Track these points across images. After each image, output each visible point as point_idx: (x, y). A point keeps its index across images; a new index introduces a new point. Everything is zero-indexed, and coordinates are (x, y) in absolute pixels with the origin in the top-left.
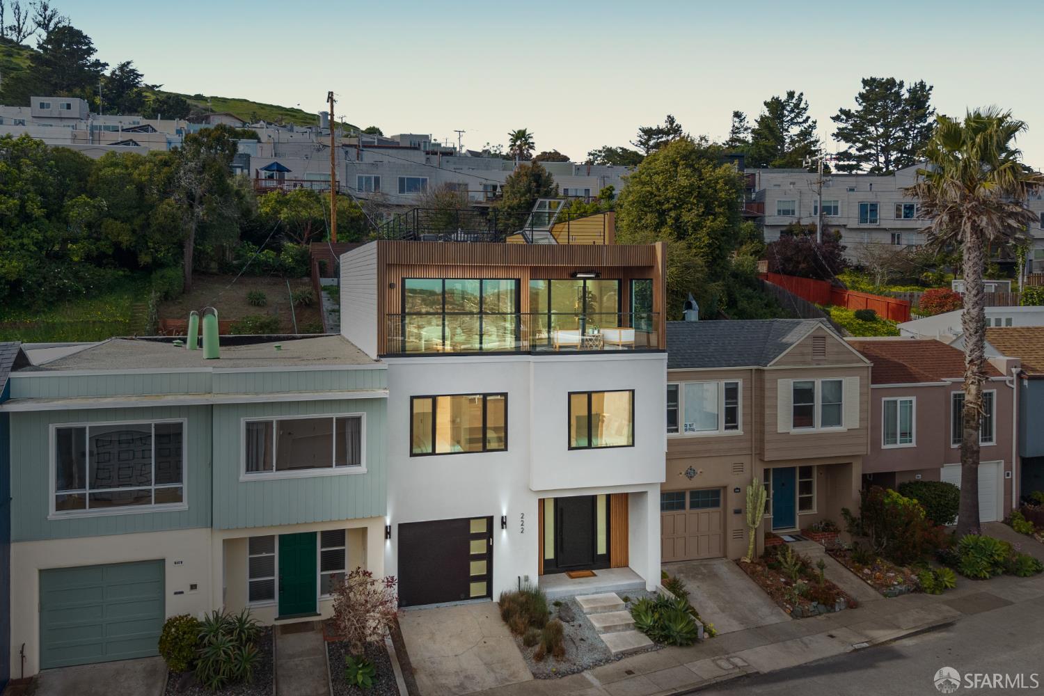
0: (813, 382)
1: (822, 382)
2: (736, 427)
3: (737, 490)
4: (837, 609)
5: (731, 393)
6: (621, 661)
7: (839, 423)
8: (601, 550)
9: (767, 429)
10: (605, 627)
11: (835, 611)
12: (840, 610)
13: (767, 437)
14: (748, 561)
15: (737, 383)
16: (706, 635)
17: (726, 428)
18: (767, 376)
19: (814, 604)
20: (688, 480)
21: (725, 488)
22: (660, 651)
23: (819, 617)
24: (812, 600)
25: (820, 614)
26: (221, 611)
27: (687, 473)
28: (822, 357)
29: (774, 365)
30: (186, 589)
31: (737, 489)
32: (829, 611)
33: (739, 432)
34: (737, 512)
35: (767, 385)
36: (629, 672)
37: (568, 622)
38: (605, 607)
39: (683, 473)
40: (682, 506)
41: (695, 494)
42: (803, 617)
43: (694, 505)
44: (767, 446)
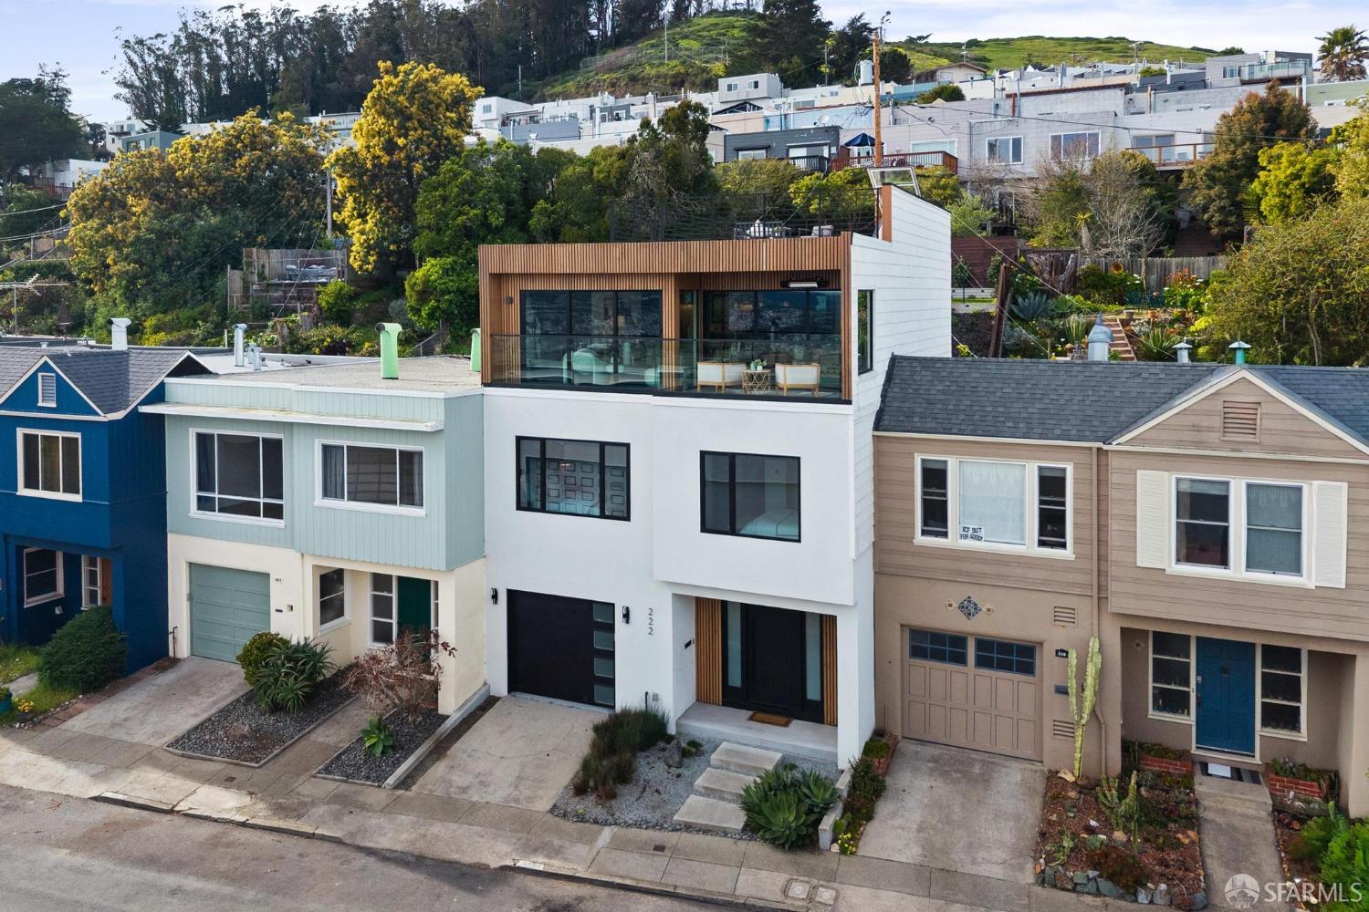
0: (1227, 483)
1: (1249, 486)
2: (1063, 545)
3: (1062, 653)
4: (1143, 897)
5: (1051, 486)
6: (675, 833)
7: (1296, 568)
8: (813, 693)
9: (1114, 555)
10: (706, 788)
11: (1136, 901)
12: (1151, 902)
13: (1113, 571)
14: (1070, 778)
15: (1064, 470)
16: (835, 848)
17: (1042, 544)
18: (1114, 462)
19: (1092, 874)
20: (965, 618)
21: (1041, 644)
22: (740, 843)
23: (1088, 899)
24: (1095, 867)
25: (1098, 893)
26: (311, 638)
27: (961, 607)
28: (1250, 438)
29: (1127, 443)
30: (285, 609)
31: (1063, 651)
32: (1121, 897)
33: (1067, 554)
34: (1062, 691)
35: (1114, 478)
36: (660, 848)
37: (670, 766)
38: (741, 766)
39: (955, 605)
40: (960, 659)
41: (984, 645)
42: (1055, 886)
43: (982, 662)
44: (1113, 586)
